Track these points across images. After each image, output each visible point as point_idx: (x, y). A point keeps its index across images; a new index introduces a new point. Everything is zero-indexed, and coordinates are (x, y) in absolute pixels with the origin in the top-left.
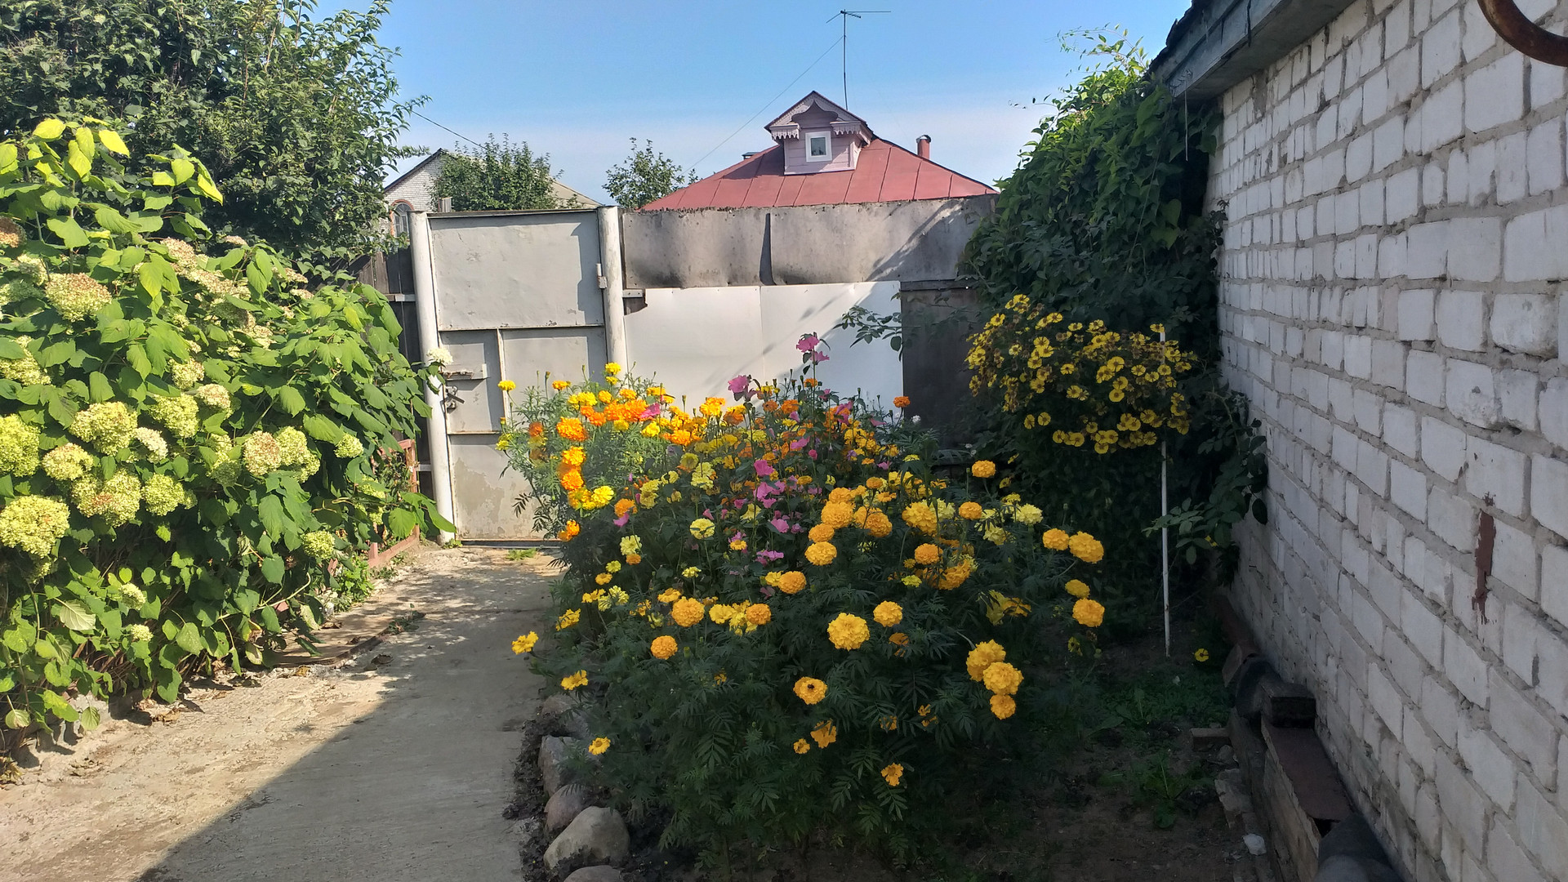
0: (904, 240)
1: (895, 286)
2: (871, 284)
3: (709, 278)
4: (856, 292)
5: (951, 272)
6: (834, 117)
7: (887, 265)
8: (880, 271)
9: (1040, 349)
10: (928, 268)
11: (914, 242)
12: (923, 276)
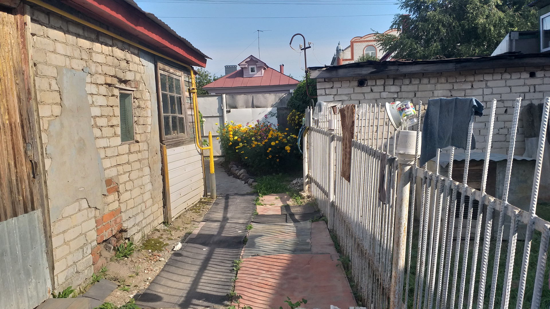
0: (277, 100)
1: (276, 108)
2: (272, 108)
3: (242, 107)
4: (269, 109)
5: (286, 106)
6: (257, 62)
7: (274, 105)
8: (273, 105)
9: (297, 117)
10: (282, 105)
11: (279, 101)
12: (281, 107)
